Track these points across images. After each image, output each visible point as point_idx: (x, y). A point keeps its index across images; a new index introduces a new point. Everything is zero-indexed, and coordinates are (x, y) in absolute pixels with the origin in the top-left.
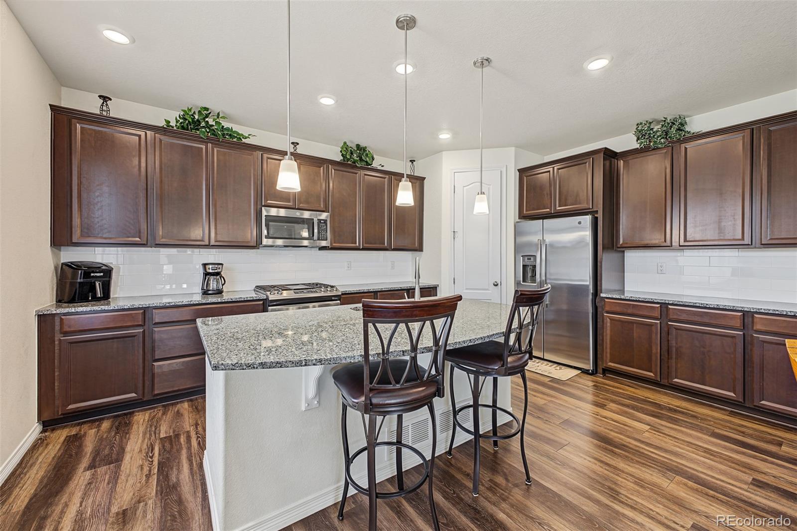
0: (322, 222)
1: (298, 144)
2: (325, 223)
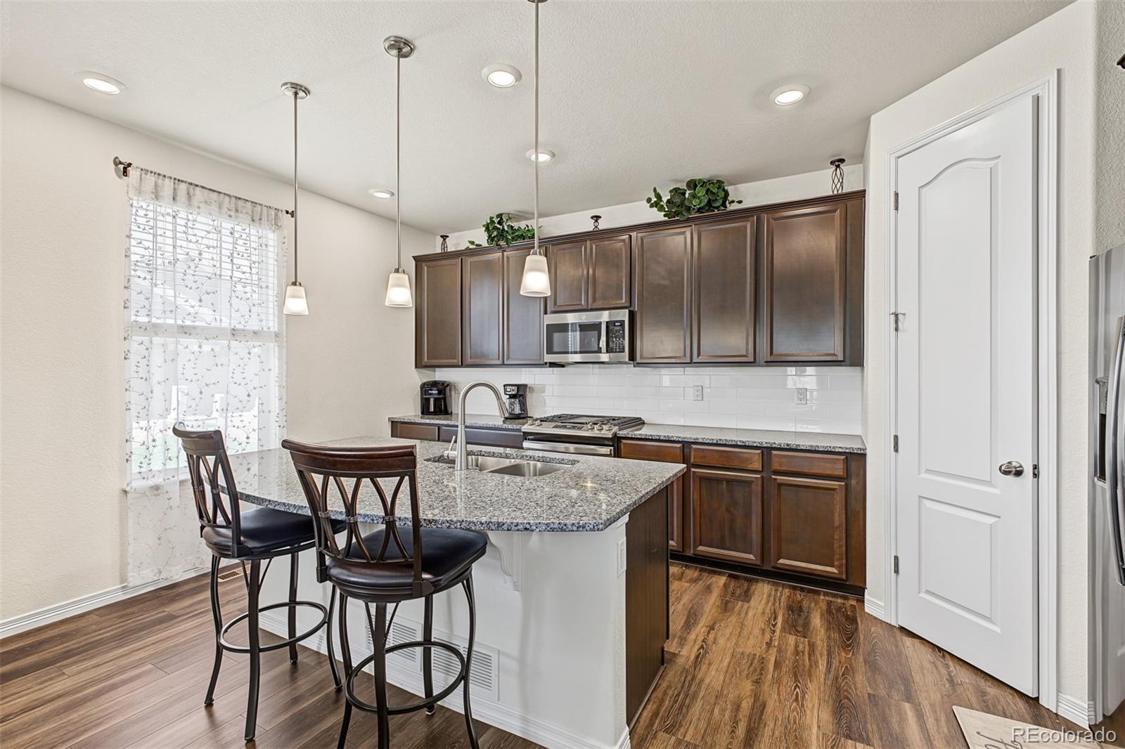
0: (617, 324)
1: (599, 217)
2: (621, 325)
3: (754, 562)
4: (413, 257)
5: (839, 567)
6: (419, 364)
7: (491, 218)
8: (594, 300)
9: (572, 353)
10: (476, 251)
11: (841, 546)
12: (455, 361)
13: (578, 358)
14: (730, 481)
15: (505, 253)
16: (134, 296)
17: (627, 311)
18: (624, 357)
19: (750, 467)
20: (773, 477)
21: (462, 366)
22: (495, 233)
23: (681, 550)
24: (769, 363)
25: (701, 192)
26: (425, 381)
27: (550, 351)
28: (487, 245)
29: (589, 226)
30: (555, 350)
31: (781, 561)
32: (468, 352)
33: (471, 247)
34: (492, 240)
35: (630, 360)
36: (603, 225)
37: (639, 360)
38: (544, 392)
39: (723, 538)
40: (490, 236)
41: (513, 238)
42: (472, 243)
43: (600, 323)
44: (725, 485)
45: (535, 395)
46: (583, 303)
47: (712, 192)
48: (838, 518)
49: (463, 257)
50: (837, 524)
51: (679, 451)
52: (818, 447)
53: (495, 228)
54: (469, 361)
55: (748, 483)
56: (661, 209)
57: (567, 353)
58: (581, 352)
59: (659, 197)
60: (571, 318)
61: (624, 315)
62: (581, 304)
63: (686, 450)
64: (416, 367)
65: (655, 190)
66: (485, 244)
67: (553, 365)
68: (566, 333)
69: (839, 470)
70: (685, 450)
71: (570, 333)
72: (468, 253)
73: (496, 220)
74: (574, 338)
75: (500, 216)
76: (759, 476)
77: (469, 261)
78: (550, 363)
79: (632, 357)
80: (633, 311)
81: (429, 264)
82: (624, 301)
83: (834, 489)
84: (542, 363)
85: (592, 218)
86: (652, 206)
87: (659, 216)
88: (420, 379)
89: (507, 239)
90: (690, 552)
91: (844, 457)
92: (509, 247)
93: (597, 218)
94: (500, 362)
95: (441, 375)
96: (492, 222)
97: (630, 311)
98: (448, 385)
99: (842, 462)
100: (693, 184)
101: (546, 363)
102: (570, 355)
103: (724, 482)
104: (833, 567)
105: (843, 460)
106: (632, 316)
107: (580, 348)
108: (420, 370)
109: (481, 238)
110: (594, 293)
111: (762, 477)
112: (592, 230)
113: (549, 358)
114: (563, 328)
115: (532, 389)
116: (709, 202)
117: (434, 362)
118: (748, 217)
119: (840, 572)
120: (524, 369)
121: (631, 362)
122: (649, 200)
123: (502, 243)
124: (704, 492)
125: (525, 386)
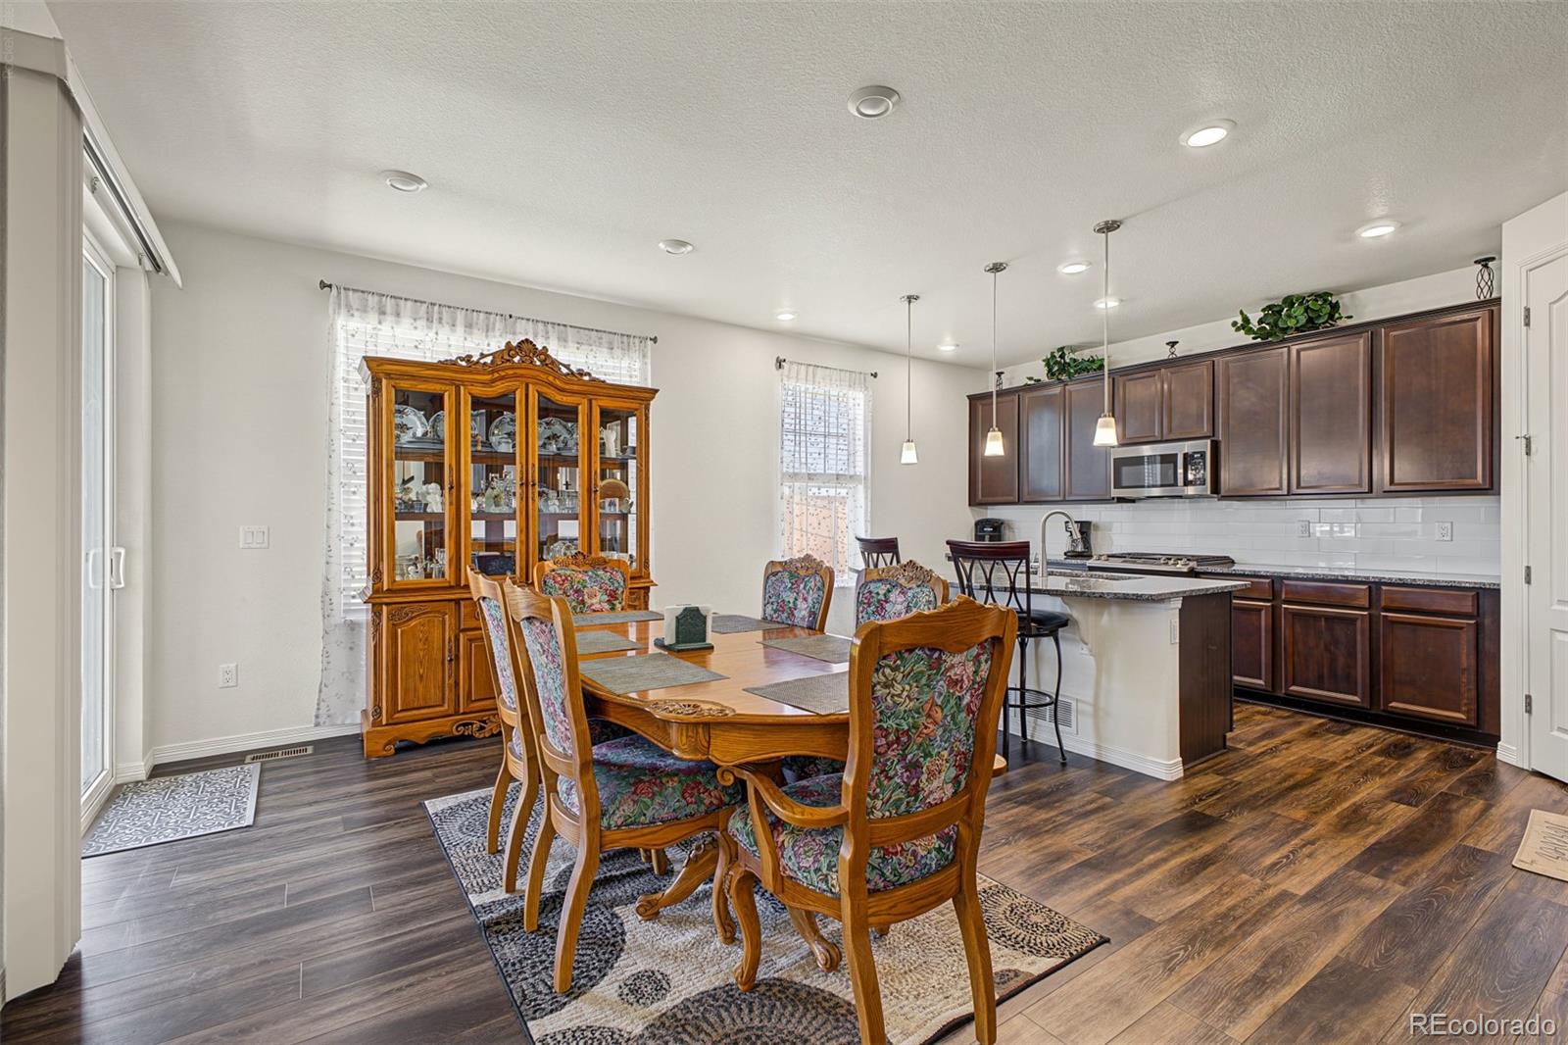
3: (1360, 704)
4: (968, 396)
5: (1467, 713)
6: (973, 502)
7: (1052, 353)
8: (1170, 430)
9: (1149, 487)
10: (1038, 385)
11: (1469, 690)
12: (1012, 498)
13: (1156, 492)
14: (1329, 618)
15: (1067, 387)
16: (785, 454)
17: (1209, 441)
18: (1206, 490)
19: (1356, 603)
20: (1383, 614)
21: (1019, 502)
22: (1056, 368)
23: (1270, 689)
24: (1389, 494)
25: (1298, 311)
26: (978, 519)
27: (1118, 485)
28: (1047, 380)
29: (1164, 353)
30: (1124, 485)
31: (1393, 704)
32: (1025, 489)
33: (1030, 382)
34: (1053, 374)
35: (1212, 493)
36: (1180, 351)
37: (1223, 493)
38: (1110, 530)
39: (1321, 677)
40: (1050, 371)
41: (1076, 372)
42: (1031, 379)
43: (1176, 455)
44: (1323, 623)
45: (1099, 533)
46: (1156, 434)
47: (1312, 309)
48: (1466, 659)
49: (1021, 393)
50: (1465, 664)
51: (1267, 586)
52: (1438, 581)
53: (1056, 363)
54: (1026, 498)
55: (1352, 620)
56: (1249, 331)
57: (1143, 487)
58: (1162, 486)
59: (1246, 320)
60: (1146, 450)
61: (1206, 446)
62: (1154, 436)
63: (1277, 586)
64: (970, 505)
65: (1241, 313)
66: (1045, 379)
67: (1121, 500)
68: (1142, 467)
69: (1468, 606)
70: (1275, 585)
71: (1146, 467)
72: (1027, 388)
73: (1057, 355)
74: (1153, 473)
75: (1061, 349)
76: (1365, 613)
77: (1027, 397)
78: (1118, 498)
79: (1216, 488)
80: (1216, 441)
81: (984, 402)
82: (1206, 429)
83: (1461, 628)
84: (1108, 497)
85: (1168, 344)
86: (1238, 330)
87: (1249, 340)
88: (973, 516)
89: (1070, 373)
90: (1281, 693)
91: (1474, 593)
92: (1071, 381)
93: (1173, 344)
94: (1061, 498)
95: (994, 513)
96: (1053, 356)
97: (1212, 441)
98: (1002, 523)
99: (1470, 599)
100: (1289, 301)
101: (1113, 498)
102: (1146, 489)
103: (1323, 619)
104: (1459, 712)
105: (1473, 596)
106: (1216, 447)
107: (1162, 479)
108: (975, 508)
109: (1041, 373)
110: (1170, 422)
111: (1370, 614)
112: (1166, 358)
113: (1116, 493)
114: (1138, 461)
115: (1097, 527)
116: (1310, 320)
117: (990, 499)
118: (1362, 333)
119: (1468, 719)
120: (1084, 506)
121: (1215, 495)
122: (1234, 324)
123: (1064, 377)
124: (1298, 628)
125: (1089, 523)
